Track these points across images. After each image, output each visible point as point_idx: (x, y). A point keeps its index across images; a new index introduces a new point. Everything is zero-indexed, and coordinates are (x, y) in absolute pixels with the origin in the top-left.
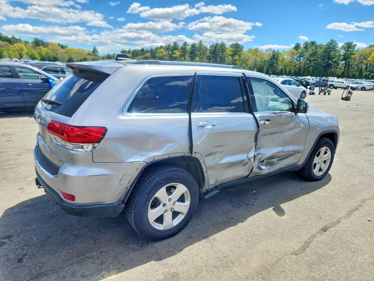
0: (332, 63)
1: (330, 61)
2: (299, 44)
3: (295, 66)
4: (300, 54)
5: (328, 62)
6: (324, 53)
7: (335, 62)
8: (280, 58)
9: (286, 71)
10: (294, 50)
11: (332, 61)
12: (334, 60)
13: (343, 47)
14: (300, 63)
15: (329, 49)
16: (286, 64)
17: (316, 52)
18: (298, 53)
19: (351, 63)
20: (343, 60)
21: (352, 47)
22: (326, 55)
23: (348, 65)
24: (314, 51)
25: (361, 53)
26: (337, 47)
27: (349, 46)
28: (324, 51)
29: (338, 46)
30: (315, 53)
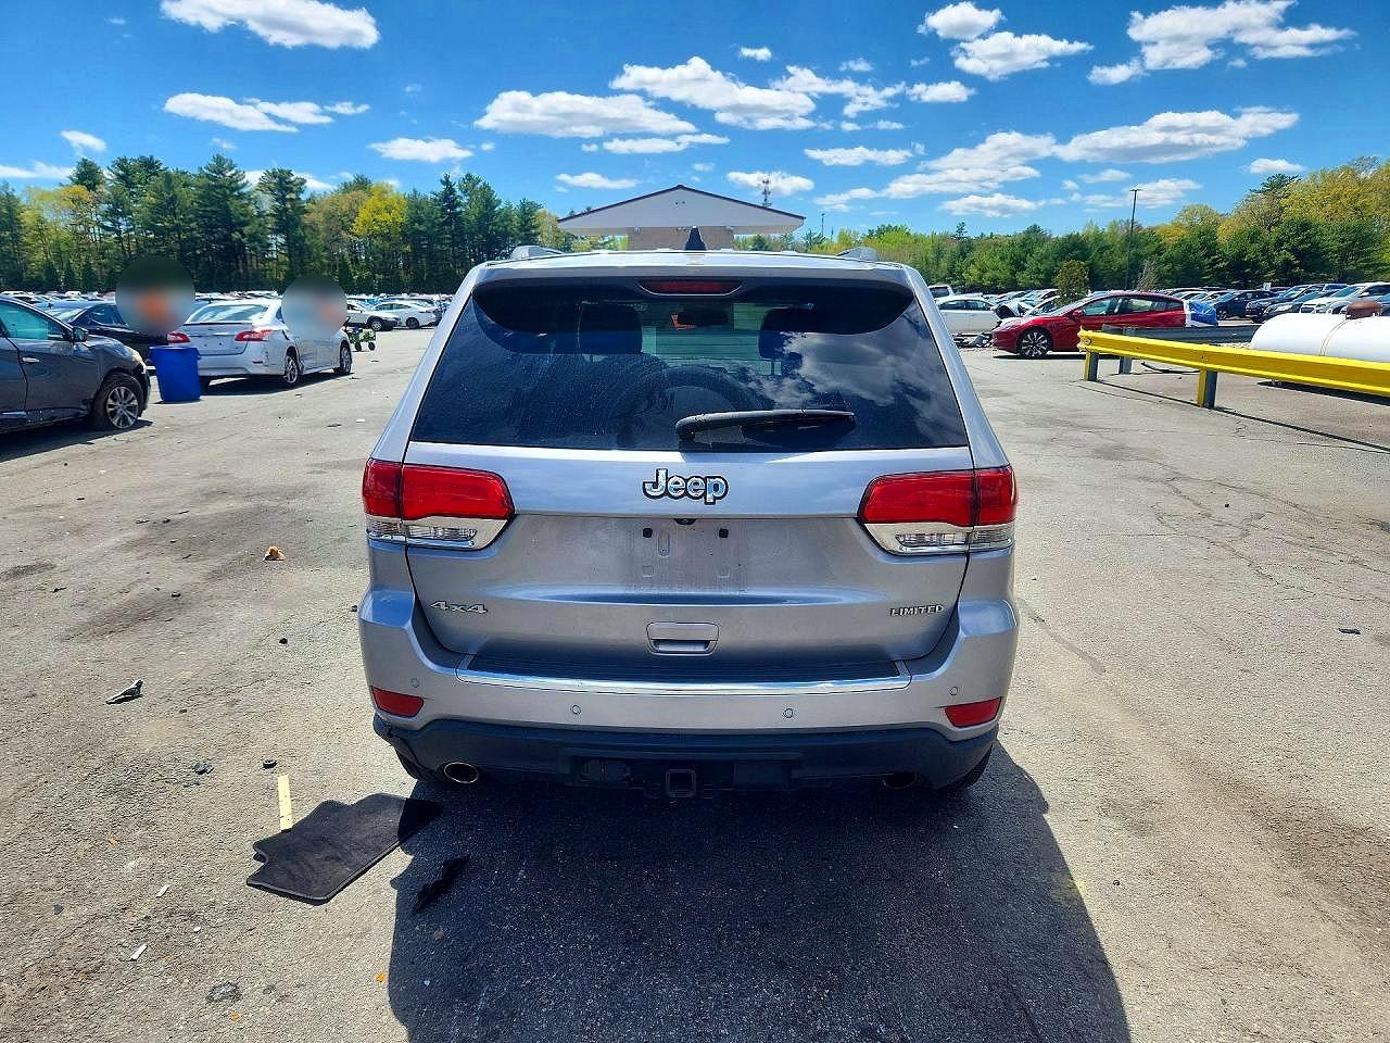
0: (244, 240)
1: (236, 235)
2: (92, 164)
3: (102, 253)
4: (108, 203)
5: (227, 238)
6: (207, 206)
7: (253, 237)
8: (27, 218)
9: (70, 272)
10: (81, 189)
11: (241, 232)
12: (246, 230)
13: (263, 186)
14: (119, 239)
15: (218, 191)
16: (57, 242)
17: (173, 199)
18: (98, 201)
19: (307, 242)
20: (276, 232)
21: (295, 189)
22: (214, 212)
23: (296, 248)
24: (166, 195)
25: (327, 207)
26: (244, 185)
27: (282, 185)
28: (201, 197)
29: (244, 181)
30: (169, 204)
